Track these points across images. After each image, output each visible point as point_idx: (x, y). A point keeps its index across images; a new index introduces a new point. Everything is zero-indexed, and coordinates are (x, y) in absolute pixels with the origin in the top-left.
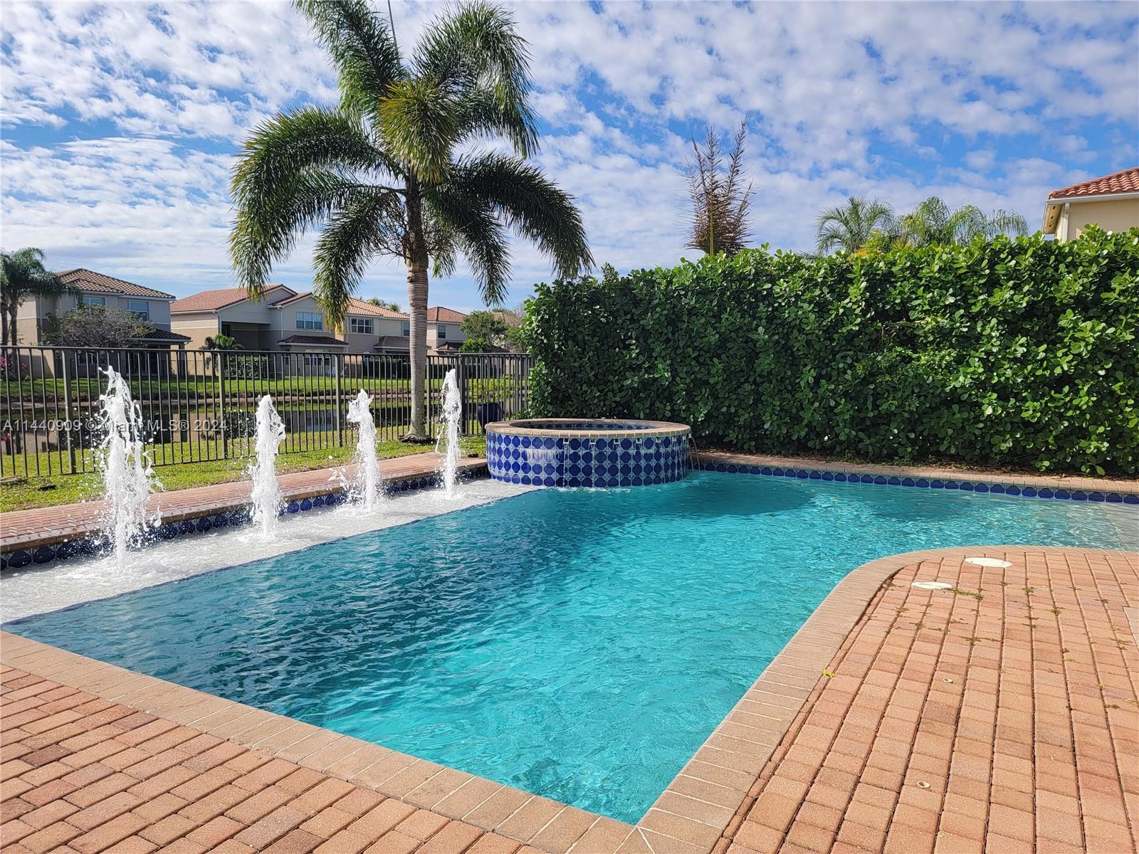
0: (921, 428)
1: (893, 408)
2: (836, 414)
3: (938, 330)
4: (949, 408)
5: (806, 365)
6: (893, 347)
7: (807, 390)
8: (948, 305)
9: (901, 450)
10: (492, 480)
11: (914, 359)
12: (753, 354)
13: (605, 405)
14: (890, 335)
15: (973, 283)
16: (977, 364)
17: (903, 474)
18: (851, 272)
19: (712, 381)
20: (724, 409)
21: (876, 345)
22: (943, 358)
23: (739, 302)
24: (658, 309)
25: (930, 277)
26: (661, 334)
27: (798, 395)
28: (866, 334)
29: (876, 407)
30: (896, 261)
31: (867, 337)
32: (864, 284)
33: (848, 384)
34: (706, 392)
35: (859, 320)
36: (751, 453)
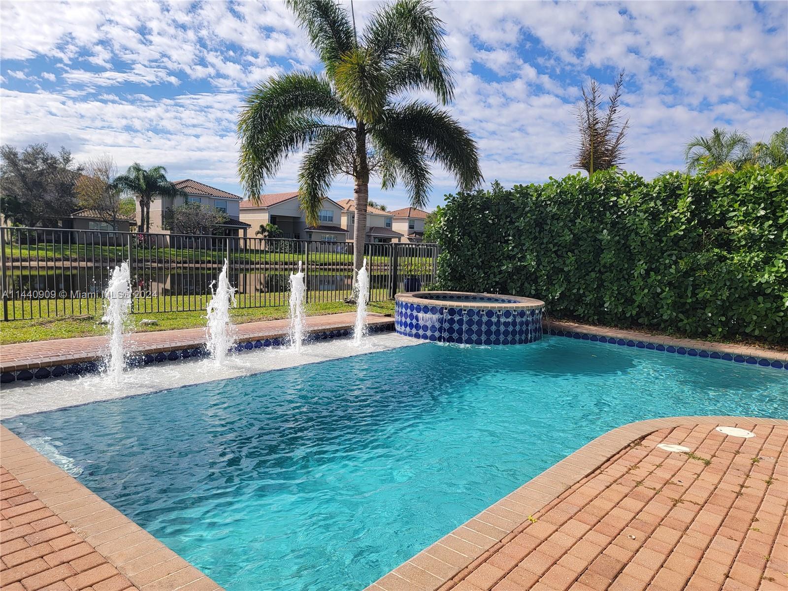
0: (730, 314)
1: (708, 296)
2: (661, 299)
3: (750, 236)
4: (755, 299)
5: (640, 260)
6: (712, 248)
7: (640, 279)
8: (760, 217)
9: (713, 330)
10: (396, 334)
11: (728, 259)
12: (599, 250)
13: (487, 284)
14: (710, 239)
15: (781, 200)
16: (780, 265)
17: (711, 349)
18: (681, 189)
19: (566, 269)
20: (575, 291)
21: (698, 246)
22: (752, 258)
23: (591, 211)
24: (529, 215)
25: (746, 194)
26: (531, 233)
27: (632, 283)
28: (690, 238)
29: (694, 294)
30: (719, 180)
31: (690, 240)
32: (690, 199)
33: (672, 276)
34: (561, 277)
35: (684, 227)
36: (594, 324)
